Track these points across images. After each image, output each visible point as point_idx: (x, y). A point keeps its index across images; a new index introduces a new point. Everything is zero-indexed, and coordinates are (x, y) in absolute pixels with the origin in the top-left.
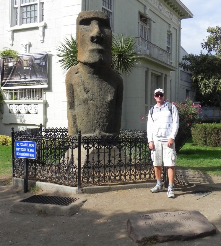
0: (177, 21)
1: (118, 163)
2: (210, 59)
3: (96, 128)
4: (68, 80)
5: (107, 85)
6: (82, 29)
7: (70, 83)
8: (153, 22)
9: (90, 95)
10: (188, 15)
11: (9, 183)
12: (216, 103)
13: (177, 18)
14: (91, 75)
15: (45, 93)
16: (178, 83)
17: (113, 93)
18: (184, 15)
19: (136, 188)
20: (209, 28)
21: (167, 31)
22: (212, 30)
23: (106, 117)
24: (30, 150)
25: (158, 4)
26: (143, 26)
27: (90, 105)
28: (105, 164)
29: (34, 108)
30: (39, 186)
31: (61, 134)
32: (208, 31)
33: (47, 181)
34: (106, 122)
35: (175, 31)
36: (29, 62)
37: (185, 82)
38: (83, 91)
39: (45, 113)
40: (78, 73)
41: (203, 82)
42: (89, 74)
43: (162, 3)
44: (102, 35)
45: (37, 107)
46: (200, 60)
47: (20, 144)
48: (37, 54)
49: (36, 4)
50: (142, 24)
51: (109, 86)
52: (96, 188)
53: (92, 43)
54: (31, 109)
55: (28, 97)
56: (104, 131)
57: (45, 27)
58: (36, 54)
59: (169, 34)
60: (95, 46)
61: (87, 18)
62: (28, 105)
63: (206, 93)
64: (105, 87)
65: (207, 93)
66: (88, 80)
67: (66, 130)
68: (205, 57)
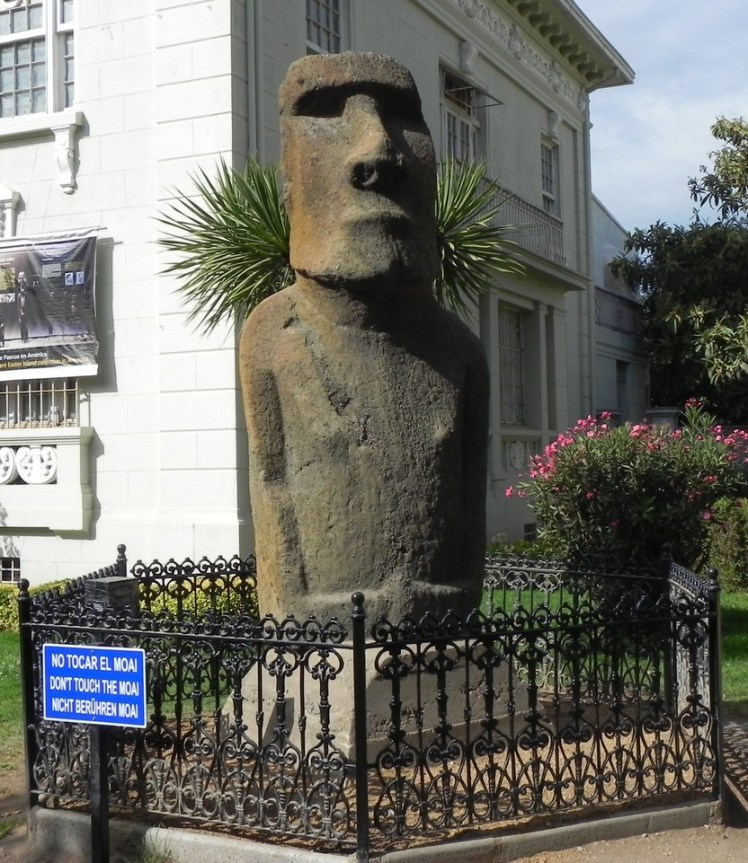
0: (576, 99)
1: (525, 731)
2: (737, 242)
3: (390, 565)
4: (251, 353)
5: (424, 372)
6: (310, 133)
7: (264, 367)
8: (491, 101)
9: (354, 419)
10: (615, 73)
11: (8, 833)
12: (739, 412)
13: (573, 86)
14: (354, 331)
15: (88, 399)
16: (589, 336)
17: (453, 407)
18: (600, 74)
19: (607, 838)
20: (720, 122)
21: (542, 134)
22: (735, 129)
23: (430, 512)
24: (117, 685)
25: (508, 33)
26: (454, 118)
27: (360, 462)
28: (471, 740)
29: (42, 461)
30: (161, 850)
31: (207, 584)
32: (715, 135)
33: (196, 825)
34: (431, 537)
35: (570, 133)
36: (17, 274)
37: (614, 332)
38: (323, 404)
39: (89, 480)
40: (295, 323)
41: (713, 333)
42: (345, 328)
43: (522, 28)
44: (400, 156)
45: (53, 456)
46: (698, 248)
47: (66, 659)
48: (50, 238)
49: (41, 39)
50: (451, 112)
51: (433, 376)
52: (438, 855)
53: (356, 190)
54: (29, 465)
55: (12, 415)
56: (422, 577)
57: (80, 130)
58: (43, 239)
59: (550, 147)
60: (372, 206)
61: (330, 84)
62: (16, 448)
63: (726, 378)
64: (419, 381)
65: (730, 376)
66: (341, 351)
67: (229, 565)
68: (713, 236)
